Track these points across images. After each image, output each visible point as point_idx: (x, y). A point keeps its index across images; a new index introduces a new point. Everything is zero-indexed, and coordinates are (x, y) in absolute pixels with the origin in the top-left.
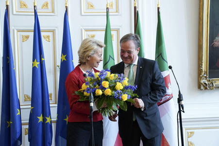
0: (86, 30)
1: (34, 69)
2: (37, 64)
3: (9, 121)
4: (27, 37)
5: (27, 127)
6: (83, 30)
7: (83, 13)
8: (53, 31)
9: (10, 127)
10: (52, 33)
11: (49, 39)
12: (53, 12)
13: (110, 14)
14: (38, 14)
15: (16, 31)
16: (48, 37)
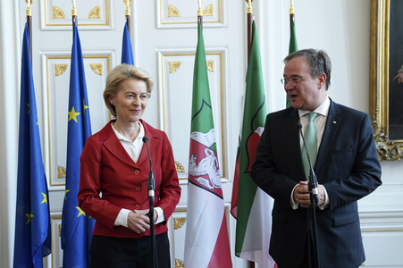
0: (165, 54)
1: (71, 123)
2: (76, 115)
3: (29, 213)
4: (63, 68)
5: (59, 222)
6: (160, 54)
7: (159, 25)
8: (107, 57)
9: (30, 223)
10: (106, 59)
11: (100, 70)
12: (107, 24)
13: (204, 25)
14: (79, 28)
15: (44, 58)
16: (99, 67)
